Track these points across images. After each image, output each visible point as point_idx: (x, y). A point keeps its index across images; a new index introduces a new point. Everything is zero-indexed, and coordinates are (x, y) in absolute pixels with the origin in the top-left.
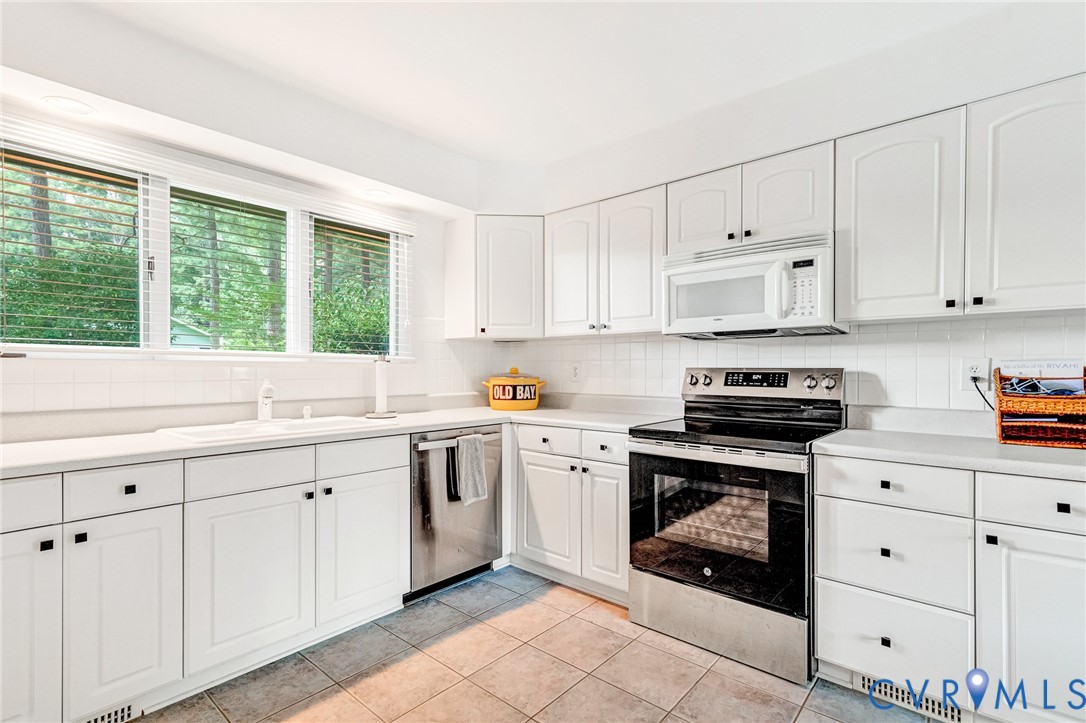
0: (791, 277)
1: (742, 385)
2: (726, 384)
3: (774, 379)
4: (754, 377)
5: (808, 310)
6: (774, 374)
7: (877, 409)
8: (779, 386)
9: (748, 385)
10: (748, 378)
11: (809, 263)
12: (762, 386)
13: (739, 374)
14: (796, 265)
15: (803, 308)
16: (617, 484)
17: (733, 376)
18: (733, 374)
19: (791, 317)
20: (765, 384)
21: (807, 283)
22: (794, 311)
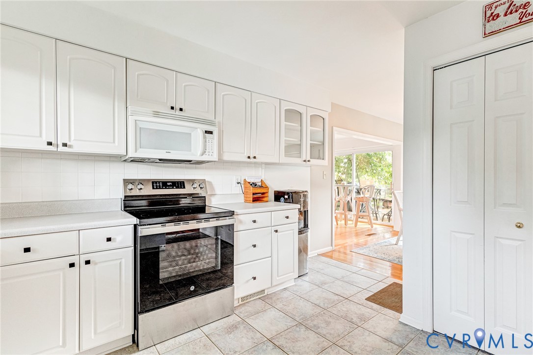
0: (205, 138)
1: (163, 188)
2: (153, 188)
3: (178, 185)
4: (168, 184)
5: (211, 154)
6: (178, 182)
7: (212, 196)
8: (181, 188)
9: (166, 188)
10: (165, 184)
11: (211, 133)
12: (173, 188)
13: (159, 182)
14: (206, 132)
15: (209, 152)
16: (120, 263)
17: (156, 183)
18: (156, 182)
19: (204, 156)
20: (175, 187)
21: (210, 141)
22: (206, 153)
